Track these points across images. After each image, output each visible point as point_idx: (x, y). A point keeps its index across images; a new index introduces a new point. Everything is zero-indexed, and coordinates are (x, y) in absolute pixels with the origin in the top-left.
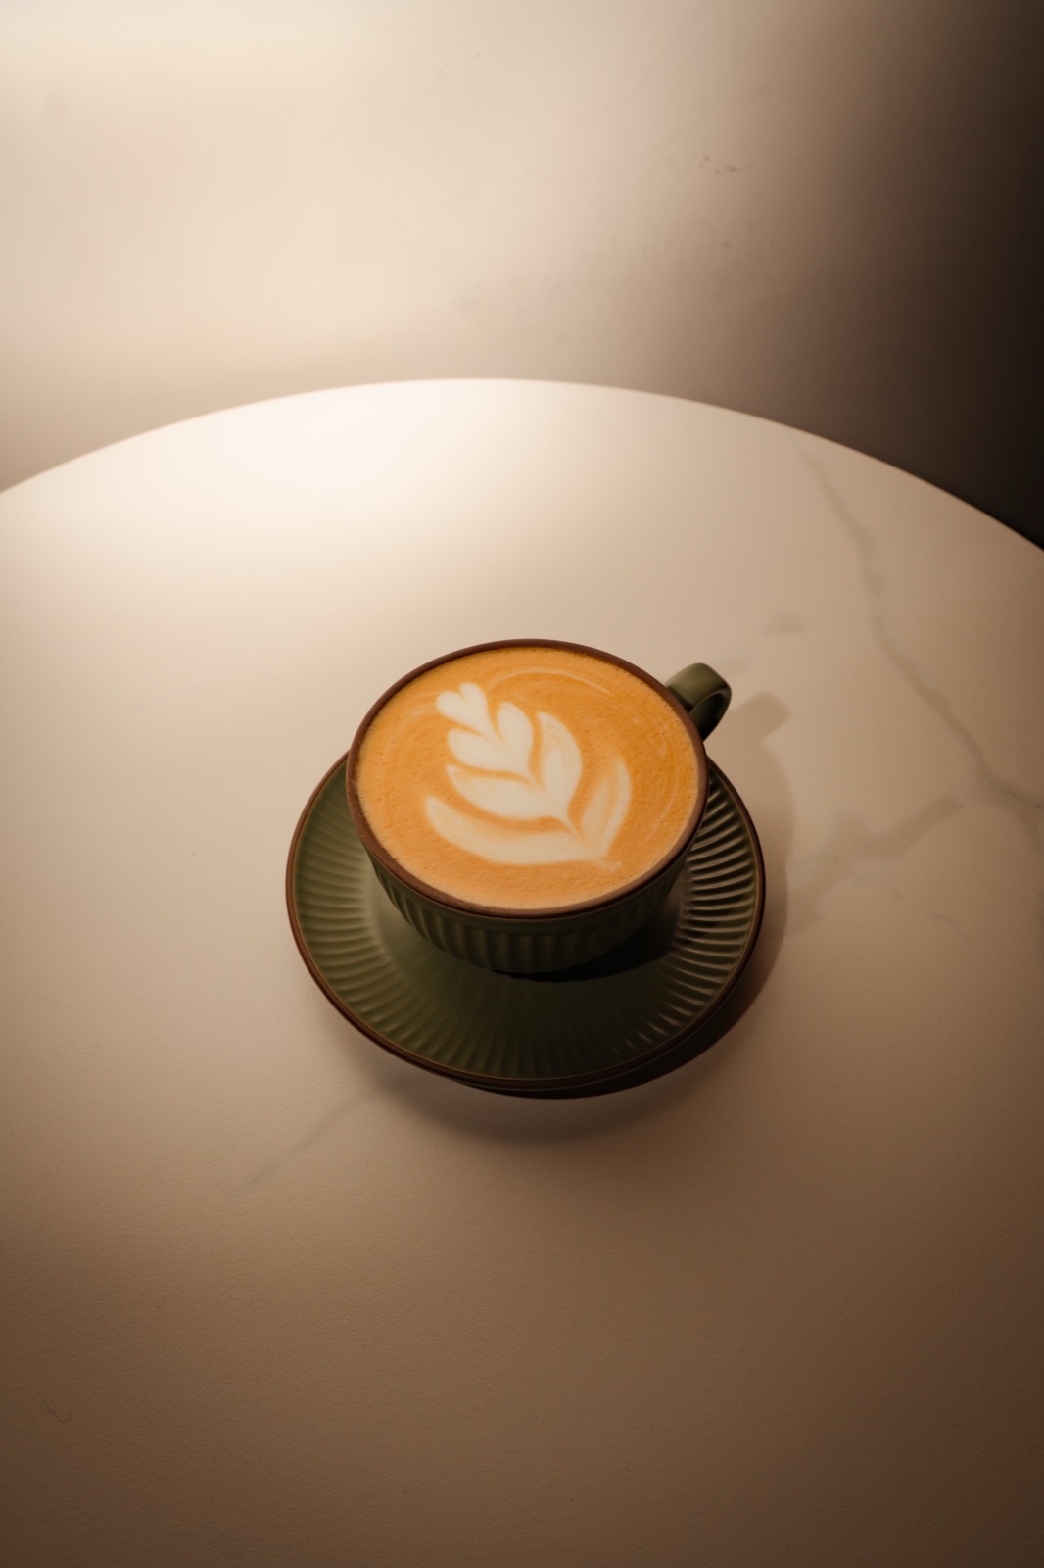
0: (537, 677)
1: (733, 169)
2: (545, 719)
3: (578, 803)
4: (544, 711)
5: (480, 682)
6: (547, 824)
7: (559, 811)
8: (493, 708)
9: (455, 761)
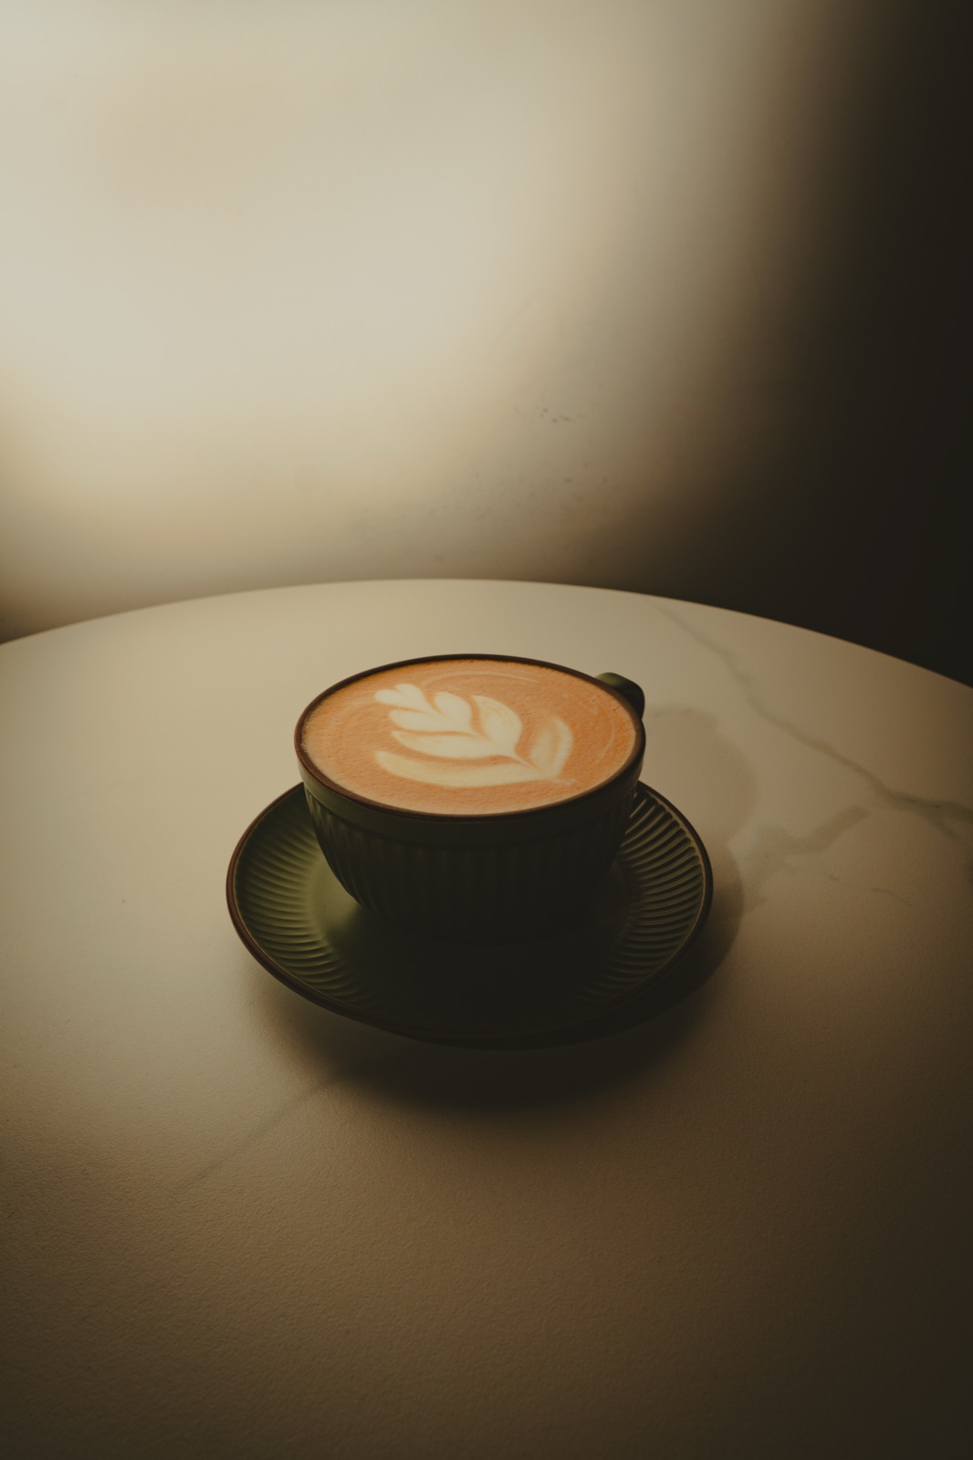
0: (467, 677)
1: (567, 419)
2: (479, 699)
3: (524, 746)
4: (478, 694)
5: (416, 683)
6: (496, 760)
7: (509, 751)
8: (429, 697)
9: (399, 729)
